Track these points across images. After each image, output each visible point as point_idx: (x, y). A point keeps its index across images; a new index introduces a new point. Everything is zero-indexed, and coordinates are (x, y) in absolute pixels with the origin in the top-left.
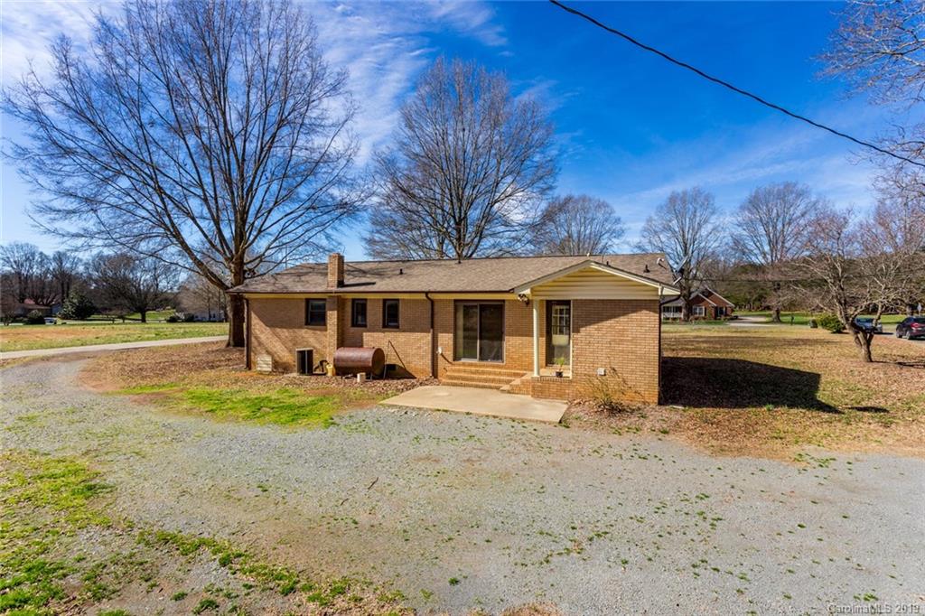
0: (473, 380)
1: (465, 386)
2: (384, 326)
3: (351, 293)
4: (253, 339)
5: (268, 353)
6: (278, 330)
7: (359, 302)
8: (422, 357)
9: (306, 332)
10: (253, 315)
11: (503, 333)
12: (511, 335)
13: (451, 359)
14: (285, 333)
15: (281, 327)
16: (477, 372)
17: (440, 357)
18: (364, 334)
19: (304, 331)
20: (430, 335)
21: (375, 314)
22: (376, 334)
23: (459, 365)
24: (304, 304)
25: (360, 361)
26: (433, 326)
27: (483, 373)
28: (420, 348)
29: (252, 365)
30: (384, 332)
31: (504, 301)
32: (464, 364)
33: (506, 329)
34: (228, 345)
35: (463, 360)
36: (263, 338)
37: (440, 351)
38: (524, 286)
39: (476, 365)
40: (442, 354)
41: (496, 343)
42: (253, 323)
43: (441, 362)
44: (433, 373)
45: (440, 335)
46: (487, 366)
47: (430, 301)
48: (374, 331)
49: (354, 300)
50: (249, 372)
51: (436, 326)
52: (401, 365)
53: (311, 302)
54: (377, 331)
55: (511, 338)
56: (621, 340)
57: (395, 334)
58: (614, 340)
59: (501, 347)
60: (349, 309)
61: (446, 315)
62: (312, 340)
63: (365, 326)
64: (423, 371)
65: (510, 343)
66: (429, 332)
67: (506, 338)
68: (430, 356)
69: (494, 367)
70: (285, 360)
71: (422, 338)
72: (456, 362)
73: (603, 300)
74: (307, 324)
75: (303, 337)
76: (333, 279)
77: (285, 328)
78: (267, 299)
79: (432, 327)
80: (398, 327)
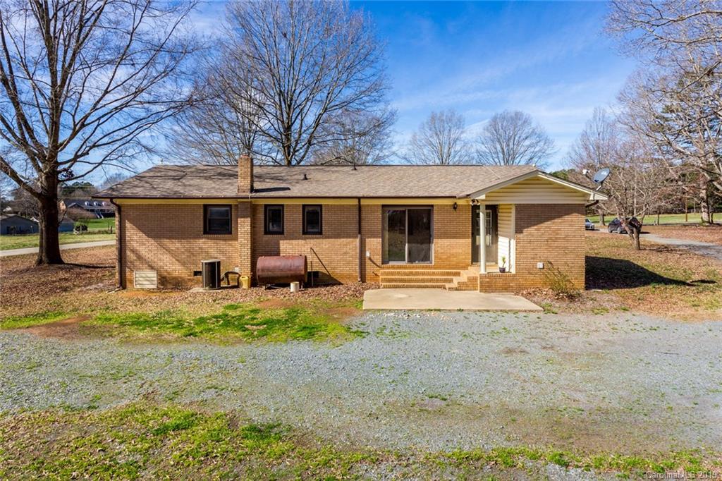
0: (410, 281)
1: (407, 287)
2: (304, 233)
3: (264, 200)
4: (128, 253)
5: (152, 268)
6: (166, 241)
7: (273, 208)
8: (349, 263)
9: (204, 243)
10: (128, 225)
11: (430, 236)
12: (440, 237)
13: (379, 263)
14: (175, 245)
15: (170, 238)
16: (411, 274)
17: (368, 262)
18: (281, 242)
19: (201, 241)
20: (358, 240)
21: (293, 220)
22: (294, 242)
23: (388, 268)
24: (202, 211)
25: (290, 270)
26: (360, 231)
27: (417, 274)
28: (346, 253)
29: (128, 283)
30: (305, 239)
31: (432, 206)
32: (393, 267)
33: (435, 232)
34: (40, 262)
35: (391, 263)
36: (143, 251)
37: (368, 254)
38: (480, 192)
39: (405, 268)
40: (370, 259)
41: (424, 246)
42: (128, 234)
43: (369, 265)
44: (361, 277)
45: (368, 240)
46: (417, 268)
47: (359, 207)
48: (293, 239)
49: (266, 206)
50: (125, 291)
51: (363, 232)
52: (325, 271)
53: (209, 209)
54: (296, 238)
55: (440, 241)
56: (556, 238)
57: (318, 241)
58: (551, 238)
59: (429, 249)
60: (261, 216)
61: (375, 220)
62: (213, 252)
63: (282, 233)
64: (350, 277)
65: (439, 246)
66: (356, 237)
67: (435, 240)
68: (357, 261)
69: (423, 268)
70: (176, 274)
71: (349, 243)
72: (385, 265)
73: (542, 204)
74: (205, 232)
75: (200, 248)
76: (244, 183)
77: (176, 239)
78: (150, 205)
79: (360, 233)
80: (320, 233)
